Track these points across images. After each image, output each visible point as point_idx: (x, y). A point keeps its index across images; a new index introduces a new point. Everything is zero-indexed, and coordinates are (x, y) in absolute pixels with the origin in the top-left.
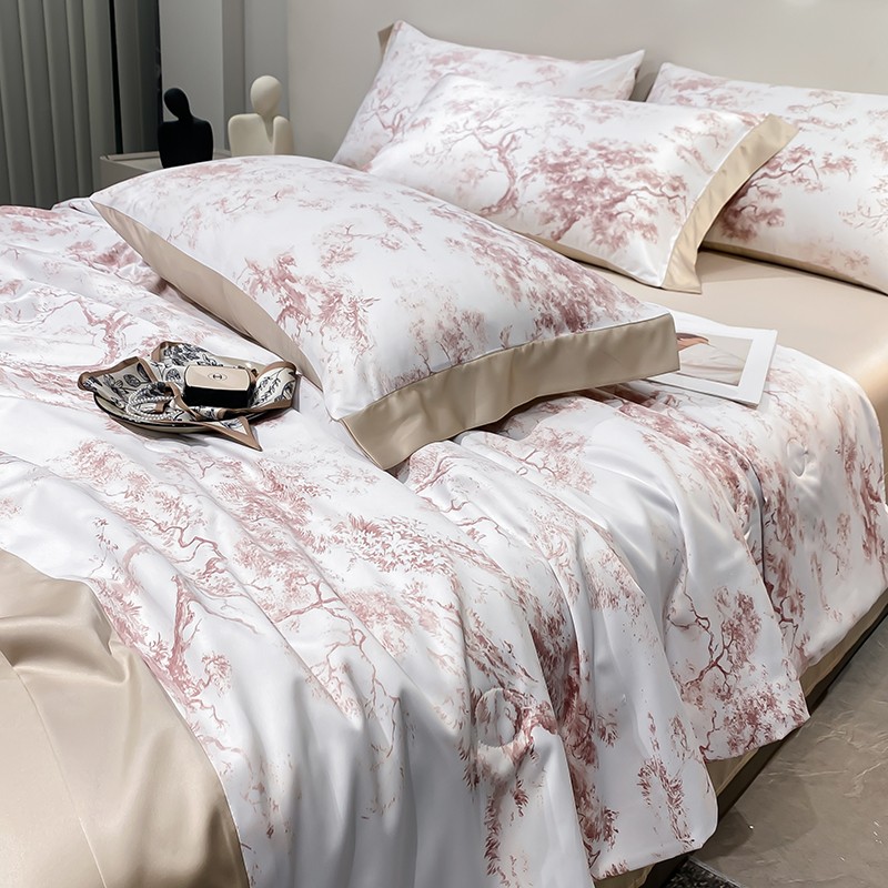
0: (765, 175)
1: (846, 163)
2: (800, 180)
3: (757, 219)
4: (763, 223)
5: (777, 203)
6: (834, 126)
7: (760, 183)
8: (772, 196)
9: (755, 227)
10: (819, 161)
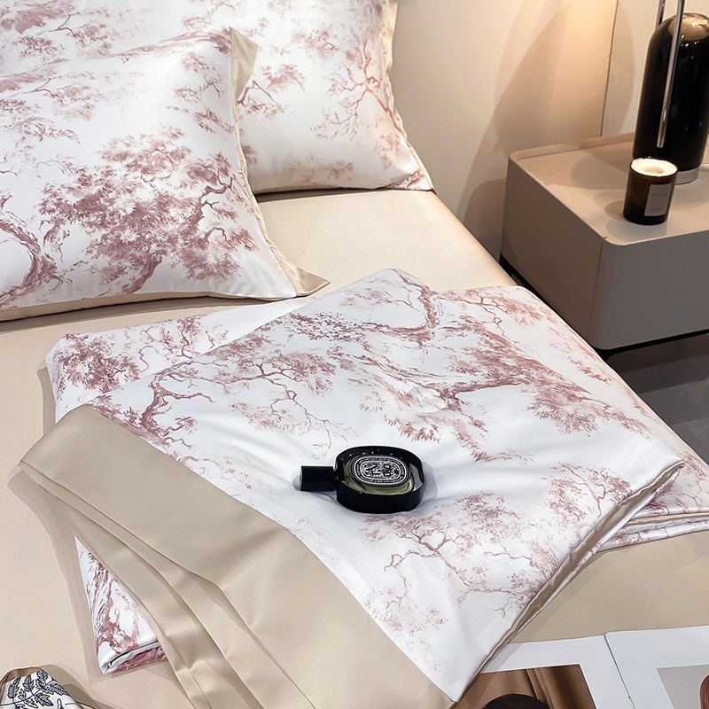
1: (290, 73)
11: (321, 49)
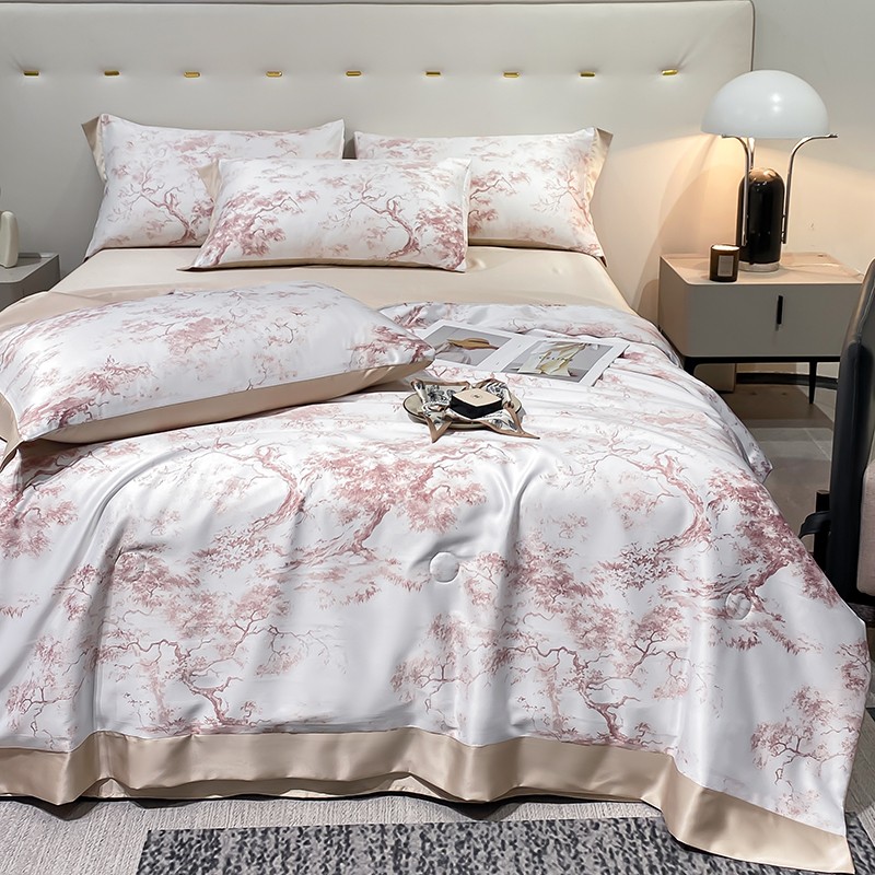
0: (478, 190)
1: (523, 176)
2: (501, 190)
3: (480, 218)
4: (484, 220)
5: (491, 206)
6: (505, 156)
7: (476, 195)
8: (486, 202)
9: (479, 223)
10: (508, 178)
11: (543, 169)
